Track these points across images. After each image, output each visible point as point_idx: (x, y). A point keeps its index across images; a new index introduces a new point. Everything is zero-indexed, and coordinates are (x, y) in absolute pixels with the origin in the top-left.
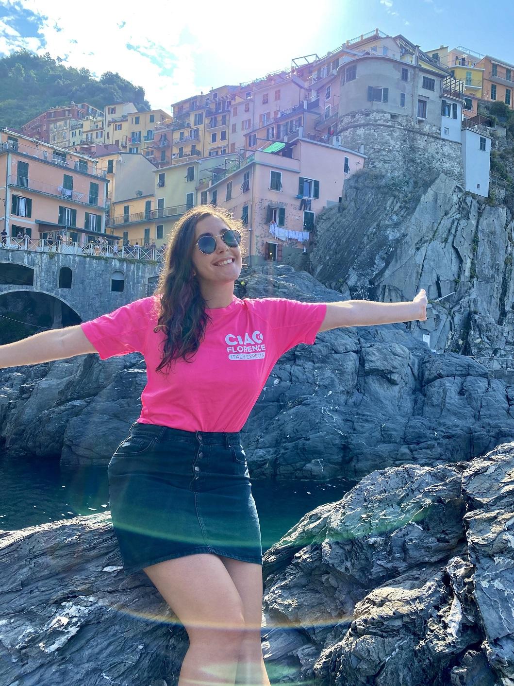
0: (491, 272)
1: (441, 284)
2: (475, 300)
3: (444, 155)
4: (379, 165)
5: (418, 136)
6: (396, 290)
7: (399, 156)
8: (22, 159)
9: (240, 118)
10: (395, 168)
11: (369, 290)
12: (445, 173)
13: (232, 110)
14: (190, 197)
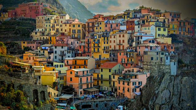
1: (166, 99)
2: (174, 101)
3: (166, 68)
4: (153, 74)
5: (161, 66)
6: (158, 104)
7: (157, 71)
8: (81, 77)
9: (112, 39)
10: (156, 75)
11: (153, 105)
12: (167, 73)
13: (110, 36)
14: (110, 76)
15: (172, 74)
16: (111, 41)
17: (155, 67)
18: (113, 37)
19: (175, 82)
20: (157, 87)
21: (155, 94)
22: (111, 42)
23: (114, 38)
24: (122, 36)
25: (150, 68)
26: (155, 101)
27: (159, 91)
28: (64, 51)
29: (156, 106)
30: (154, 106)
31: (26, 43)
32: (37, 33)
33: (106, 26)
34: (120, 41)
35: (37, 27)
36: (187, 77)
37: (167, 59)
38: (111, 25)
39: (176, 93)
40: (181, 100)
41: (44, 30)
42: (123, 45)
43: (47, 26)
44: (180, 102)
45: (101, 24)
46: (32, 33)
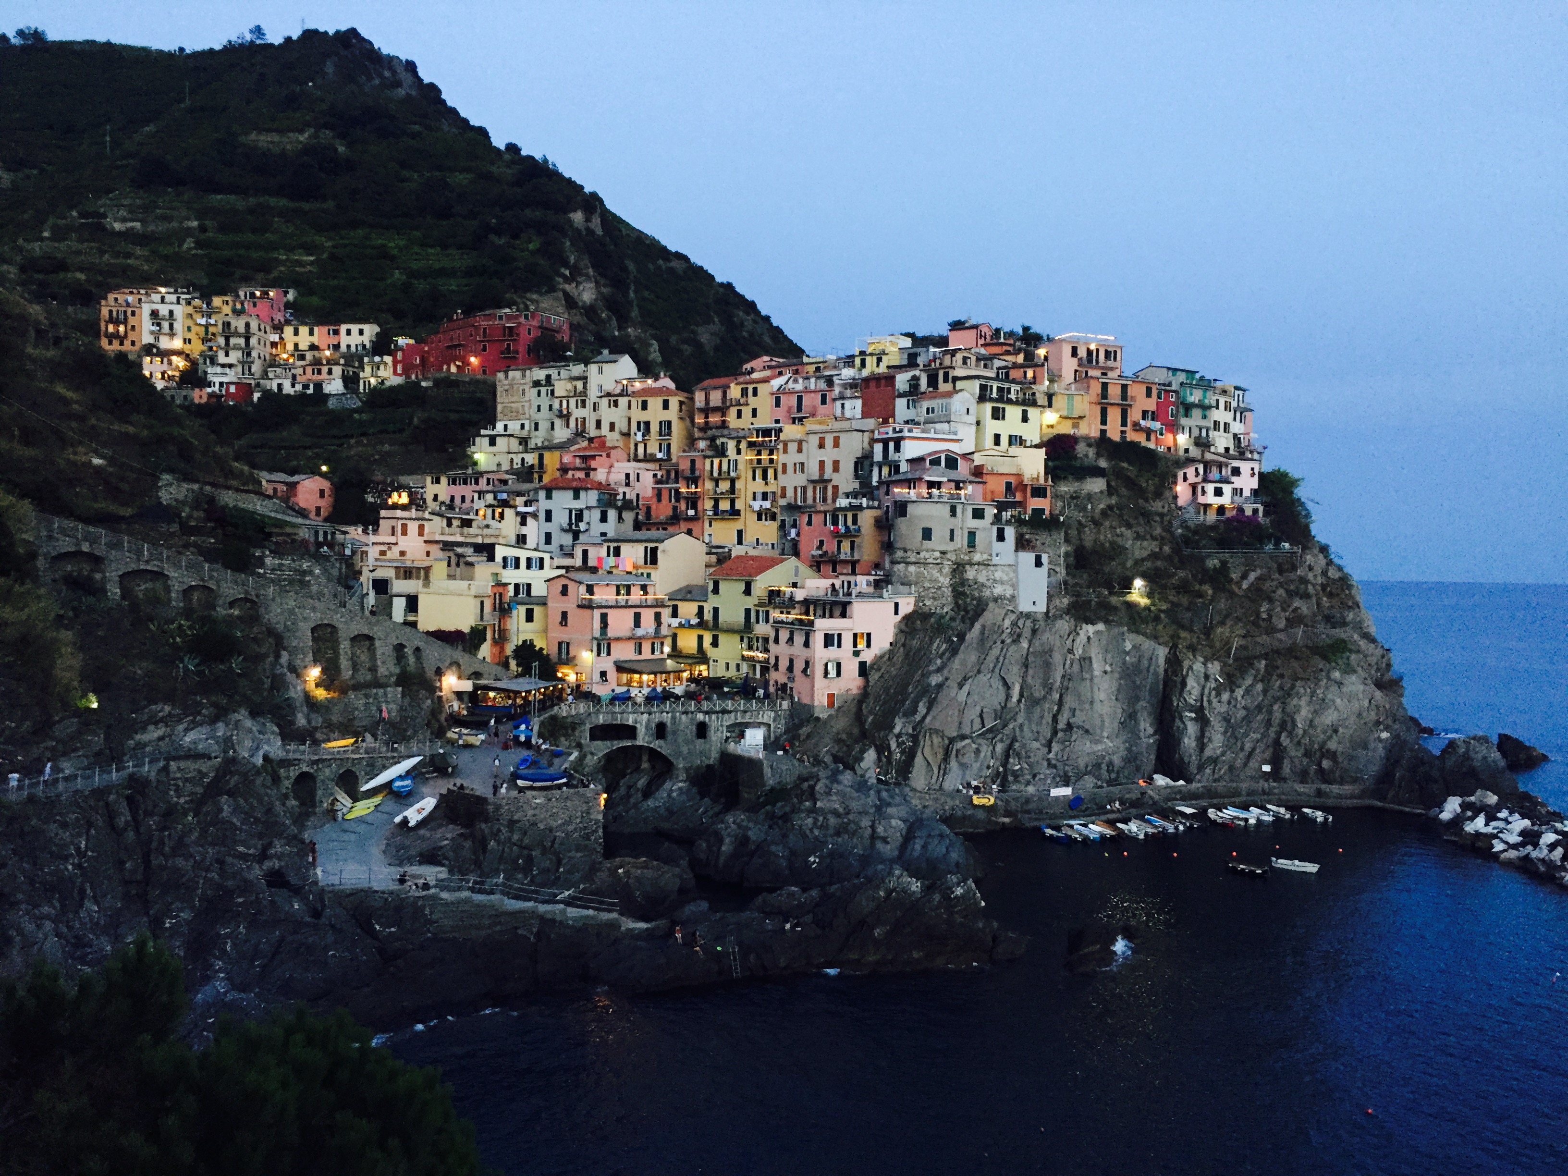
0: (1043, 693)
1: (984, 716)
2: (1021, 726)
3: (996, 581)
4: (928, 603)
5: (967, 567)
6: (937, 731)
7: (948, 592)
8: (604, 611)
9: (791, 457)
10: (944, 605)
11: (912, 736)
12: (996, 600)
13: (781, 446)
14: (748, 612)
15: (1025, 606)
16: (784, 465)
17: (940, 571)
18: (792, 447)
19: (1037, 643)
20: (939, 661)
21: (925, 690)
22: (784, 471)
23: (800, 450)
24: (829, 441)
25: (919, 575)
26: (924, 718)
27: (947, 679)
28: (581, 511)
29: (928, 742)
30: (915, 738)
31: (444, 480)
32: (498, 439)
33: (778, 404)
34: (822, 463)
35: (499, 416)
36: (1101, 626)
37: (1001, 537)
38: (800, 399)
39: (1039, 692)
40: (1061, 725)
41: (527, 427)
42: (834, 483)
43: (539, 410)
44: (1055, 732)
45: (755, 393)
46: (478, 439)
